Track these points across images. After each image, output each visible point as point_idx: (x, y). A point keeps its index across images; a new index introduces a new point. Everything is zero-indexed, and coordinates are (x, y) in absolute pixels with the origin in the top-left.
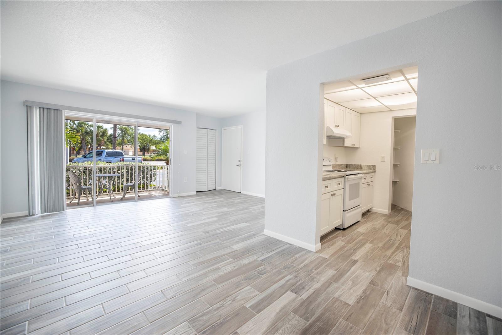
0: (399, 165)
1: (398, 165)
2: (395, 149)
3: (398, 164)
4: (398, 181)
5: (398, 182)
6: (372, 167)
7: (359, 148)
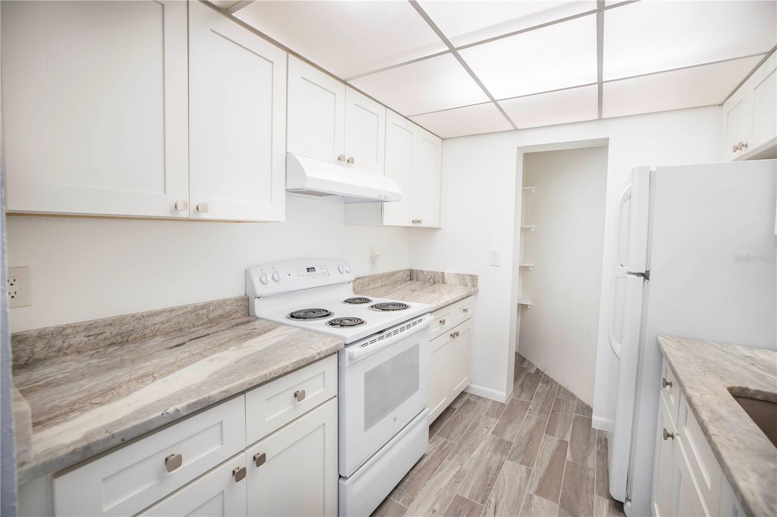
0: (532, 267)
1: (531, 269)
2: (524, 230)
3: (530, 265)
4: (531, 304)
5: (529, 307)
6: (468, 278)
7: (440, 229)
